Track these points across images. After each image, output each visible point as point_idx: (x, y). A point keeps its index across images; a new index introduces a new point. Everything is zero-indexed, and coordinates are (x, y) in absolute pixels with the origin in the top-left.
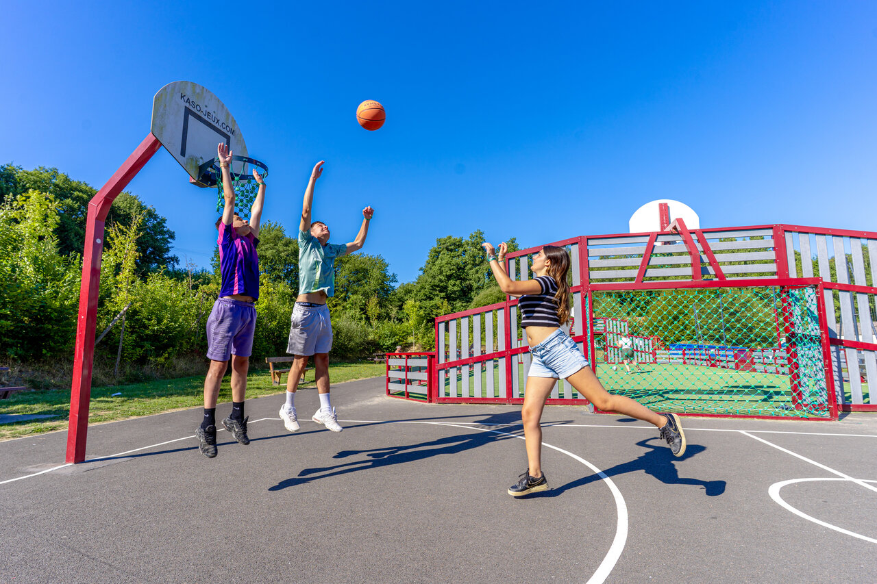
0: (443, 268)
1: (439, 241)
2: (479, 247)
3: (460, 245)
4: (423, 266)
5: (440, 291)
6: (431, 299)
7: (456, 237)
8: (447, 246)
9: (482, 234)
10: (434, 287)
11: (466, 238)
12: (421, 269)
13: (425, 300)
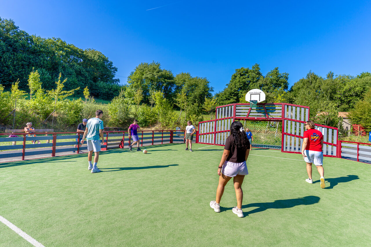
0: (236, 84)
1: (237, 70)
2: (256, 72)
3: (247, 72)
4: (228, 83)
5: (234, 96)
6: (229, 100)
7: (246, 68)
8: (241, 73)
9: (258, 66)
10: (231, 94)
11: (251, 69)
12: (227, 85)
13: (225, 100)
